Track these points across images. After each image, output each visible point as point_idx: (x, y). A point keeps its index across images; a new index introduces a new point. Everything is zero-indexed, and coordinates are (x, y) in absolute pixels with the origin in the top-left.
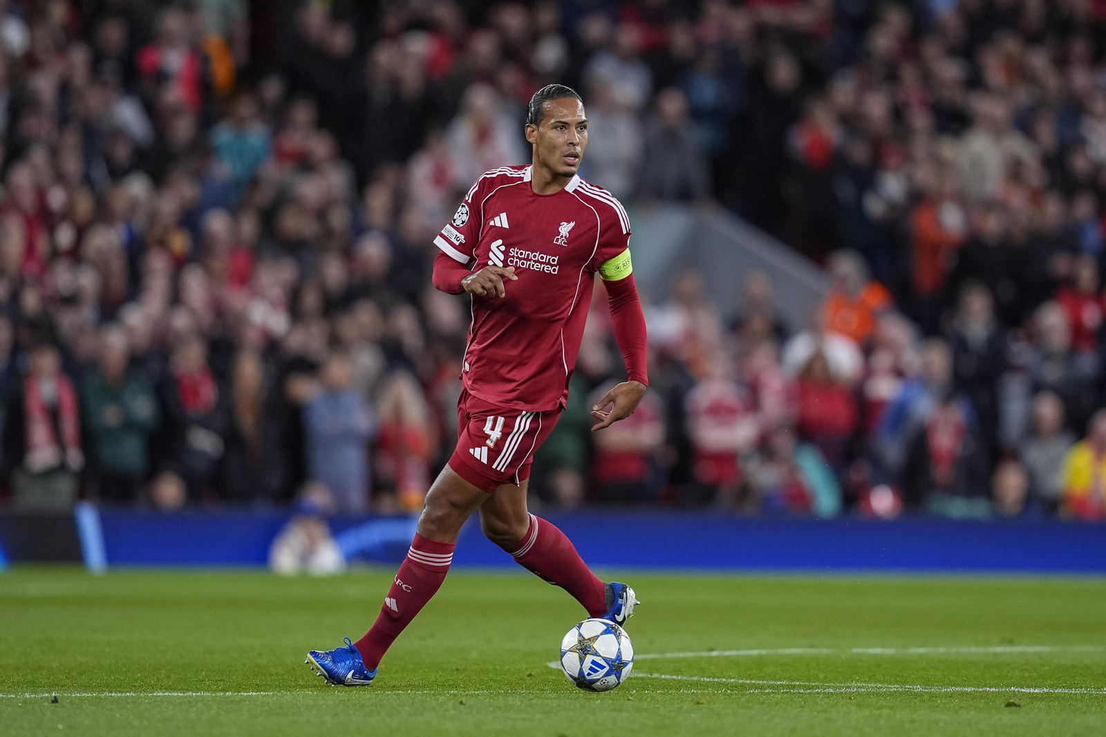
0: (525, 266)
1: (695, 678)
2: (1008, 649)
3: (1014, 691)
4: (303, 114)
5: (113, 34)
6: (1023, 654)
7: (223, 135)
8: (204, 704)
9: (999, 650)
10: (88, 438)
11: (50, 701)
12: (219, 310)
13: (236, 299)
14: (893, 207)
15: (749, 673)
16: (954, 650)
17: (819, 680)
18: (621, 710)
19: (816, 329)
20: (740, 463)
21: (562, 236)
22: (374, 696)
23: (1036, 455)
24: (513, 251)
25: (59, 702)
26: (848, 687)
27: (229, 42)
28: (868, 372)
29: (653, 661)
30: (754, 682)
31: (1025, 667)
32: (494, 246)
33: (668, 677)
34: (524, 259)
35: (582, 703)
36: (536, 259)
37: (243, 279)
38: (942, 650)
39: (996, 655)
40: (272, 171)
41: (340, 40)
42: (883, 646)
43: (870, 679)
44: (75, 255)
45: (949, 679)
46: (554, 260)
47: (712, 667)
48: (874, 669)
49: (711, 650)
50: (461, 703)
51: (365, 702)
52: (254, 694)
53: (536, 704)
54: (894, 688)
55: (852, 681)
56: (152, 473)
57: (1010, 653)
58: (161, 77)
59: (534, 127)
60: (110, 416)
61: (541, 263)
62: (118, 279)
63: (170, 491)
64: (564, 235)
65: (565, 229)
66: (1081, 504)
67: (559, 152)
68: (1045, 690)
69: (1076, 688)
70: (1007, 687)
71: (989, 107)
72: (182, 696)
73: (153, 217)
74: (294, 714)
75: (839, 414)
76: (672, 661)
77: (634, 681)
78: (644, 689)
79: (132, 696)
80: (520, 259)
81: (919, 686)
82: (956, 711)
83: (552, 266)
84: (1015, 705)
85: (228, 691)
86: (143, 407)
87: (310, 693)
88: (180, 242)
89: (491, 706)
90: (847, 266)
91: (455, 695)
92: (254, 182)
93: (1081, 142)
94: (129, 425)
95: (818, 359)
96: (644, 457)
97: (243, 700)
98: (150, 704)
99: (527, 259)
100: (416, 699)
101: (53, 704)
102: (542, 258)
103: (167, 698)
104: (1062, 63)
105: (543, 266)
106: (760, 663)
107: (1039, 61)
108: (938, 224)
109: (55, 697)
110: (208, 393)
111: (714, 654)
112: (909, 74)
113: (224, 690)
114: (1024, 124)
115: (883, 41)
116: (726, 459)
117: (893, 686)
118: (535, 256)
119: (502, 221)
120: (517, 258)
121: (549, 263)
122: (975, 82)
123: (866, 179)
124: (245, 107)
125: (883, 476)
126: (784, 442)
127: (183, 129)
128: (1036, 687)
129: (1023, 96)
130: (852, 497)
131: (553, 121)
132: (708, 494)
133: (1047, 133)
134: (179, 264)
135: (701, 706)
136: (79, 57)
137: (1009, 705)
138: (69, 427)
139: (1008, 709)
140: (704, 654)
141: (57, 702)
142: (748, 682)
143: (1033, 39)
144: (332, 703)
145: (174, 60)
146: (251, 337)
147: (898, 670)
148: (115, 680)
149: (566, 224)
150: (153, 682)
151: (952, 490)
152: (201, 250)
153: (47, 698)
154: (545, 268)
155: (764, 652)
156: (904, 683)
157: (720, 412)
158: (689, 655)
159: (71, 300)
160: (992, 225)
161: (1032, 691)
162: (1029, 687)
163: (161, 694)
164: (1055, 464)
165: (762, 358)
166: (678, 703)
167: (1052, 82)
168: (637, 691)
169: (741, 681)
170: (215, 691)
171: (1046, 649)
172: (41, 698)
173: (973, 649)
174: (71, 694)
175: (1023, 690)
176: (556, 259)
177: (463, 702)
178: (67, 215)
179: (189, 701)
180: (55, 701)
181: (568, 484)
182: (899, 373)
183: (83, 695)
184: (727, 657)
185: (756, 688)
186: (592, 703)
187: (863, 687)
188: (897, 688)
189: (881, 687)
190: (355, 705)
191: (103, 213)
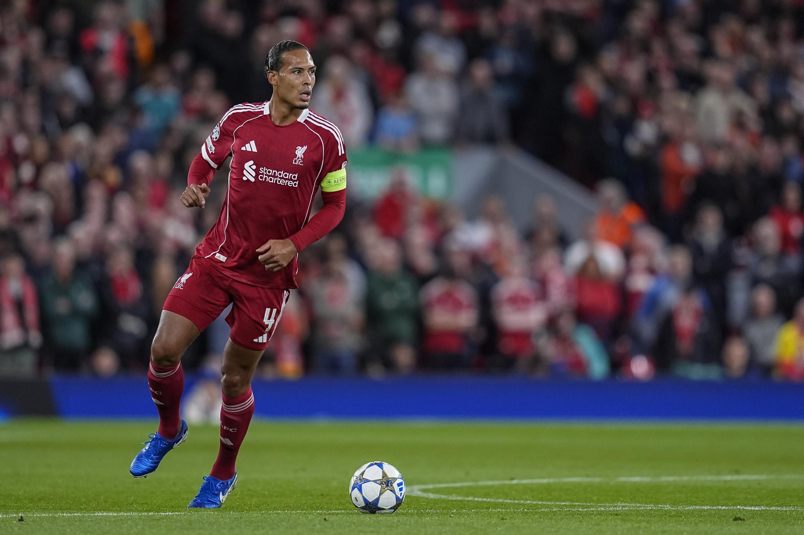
0: (272, 181)
1: (500, 501)
2: (735, 477)
3: (740, 509)
4: (204, 79)
5: (62, 21)
6: (746, 481)
7: (145, 96)
8: (133, 522)
9: (728, 478)
10: (45, 323)
11: (18, 520)
12: (142, 227)
13: (155, 218)
14: (646, 147)
15: (540, 496)
16: (695, 478)
17: (593, 501)
18: (445, 524)
19: (589, 239)
20: (533, 340)
21: (299, 158)
22: (260, 515)
23: (756, 332)
24: (263, 170)
25: (24, 520)
26: (615, 506)
27: (149, 26)
28: (628, 270)
29: (469, 487)
30: (544, 503)
31: (748, 490)
32: (247, 166)
33: (480, 499)
34: (271, 176)
35: (416, 519)
36: (281, 176)
37: (160, 202)
38: (685, 478)
39: (726, 482)
40: (182, 123)
41: (232, 24)
42: (641, 476)
43: (631, 500)
44: (35, 186)
45: (691, 500)
46: (294, 177)
47: (513, 492)
48: (635, 493)
49: (512, 479)
50: (325, 519)
51: (253, 519)
52: (170, 513)
53: (381, 520)
54: (649, 507)
55: (618, 502)
56: (93, 347)
57: (736, 481)
58: (98, 53)
59: (275, 72)
60: (61, 306)
61: (285, 179)
62: (67, 204)
63: (106, 361)
64: (300, 157)
65: (300, 152)
66: (789, 368)
67: (296, 91)
68: (763, 508)
69: (786, 507)
70: (734, 506)
71: (719, 72)
72: (116, 516)
73: (93, 157)
74: (200, 529)
75: (608, 302)
76: (483, 487)
77: (454, 503)
78: (462, 508)
79: (79, 516)
80: (269, 176)
81: (668, 506)
82: (696, 524)
83: (293, 181)
84: (741, 520)
85: (150, 512)
86: (86, 300)
87: (212, 513)
88: (113, 176)
89: (347, 522)
90: (611, 191)
91: (321, 514)
92: (167, 130)
93: (788, 97)
94: (76, 313)
95: (591, 261)
96: (461, 336)
97: (162, 518)
98: (92, 521)
99: (274, 176)
100: (291, 517)
101: (20, 522)
102: (286, 175)
103: (105, 517)
104: (773, 38)
105: (286, 181)
106: (548, 489)
107: (756, 37)
108: (681, 160)
109: (21, 517)
110: (134, 289)
111: (515, 482)
112: (658, 47)
113: (148, 511)
114: (745, 84)
115: (638, 23)
116: (523, 336)
117: (648, 506)
118: (280, 174)
119: (251, 147)
120: (266, 175)
121: (291, 179)
122: (707, 53)
123: (626, 126)
124: (161, 75)
125: (640, 348)
126: (566, 323)
127: (114, 91)
128: (756, 506)
129: (744, 63)
130: (618, 364)
131: (290, 67)
132: (509, 363)
133: (762, 90)
134: (112, 193)
135: (505, 521)
136: (35, 39)
137: (736, 519)
138: (31, 315)
139: (736, 522)
140: (507, 482)
141: (23, 521)
142: (540, 503)
143: (750, 21)
144: (228, 520)
145: (108, 40)
146: (167, 247)
147: (651, 493)
148: (66, 504)
149: (300, 148)
150: (94, 505)
151: (692, 359)
152: (128, 182)
153: (15, 518)
154: (289, 183)
155: (551, 480)
156: (658, 503)
157: (518, 301)
158: (496, 483)
159: (31, 219)
160: (721, 160)
161: (753, 508)
162: (751, 506)
163: (100, 514)
164: (770, 339)
165: (549, 260)
166: (487, 519)
167: (767, 53)
168: (457, 510)
169: (535, 503)
170: (141, 511)
171: (763, 477)
172: (11, 518)
173: (709, 478)
174: (33, 514)
175: (746, 508)
176: (296, 176)
177: (327, 519)
178: (28, 156)
179: (121, 520)
180: (21, 520)
181: (404, 356)
182: (651, 271)
183: (42, 515)
184: (524, 485)
185: (546, 507)
186: (423, 519)
187: (626, 506)
188: (652, 507)
189: (640, 507)
190: (246, 521)
191: (55, 155)
